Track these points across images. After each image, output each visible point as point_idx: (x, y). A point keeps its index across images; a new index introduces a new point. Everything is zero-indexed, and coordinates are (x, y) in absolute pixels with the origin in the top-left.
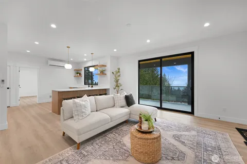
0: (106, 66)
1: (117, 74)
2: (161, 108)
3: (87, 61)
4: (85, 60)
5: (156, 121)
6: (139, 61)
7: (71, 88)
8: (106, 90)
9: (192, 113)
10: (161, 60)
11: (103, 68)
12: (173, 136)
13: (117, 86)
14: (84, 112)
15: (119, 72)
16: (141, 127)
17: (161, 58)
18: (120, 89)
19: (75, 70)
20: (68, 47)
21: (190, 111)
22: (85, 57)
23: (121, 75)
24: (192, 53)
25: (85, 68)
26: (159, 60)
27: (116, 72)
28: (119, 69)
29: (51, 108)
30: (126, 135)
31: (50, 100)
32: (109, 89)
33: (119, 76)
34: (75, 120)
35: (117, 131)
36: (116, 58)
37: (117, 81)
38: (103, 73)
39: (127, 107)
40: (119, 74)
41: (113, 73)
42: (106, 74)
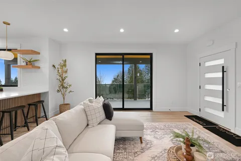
0: (39, 53)
6: (97, 54)
8: (39, 95)
9: (151, 109)
10: (123, 57)
11: (34, 57)
15: (65, 65)
17: (123, 54)
18: (68, 92)
21: (149, 107)
23: (69, 71)
24: (151, 55)
26: (121, 57)
27: (60, 65)
28: (65, 61)
33: (66, 72)
38: (31, 65)
40: (65, 69)
41: (54, 66)
42: (39, 68)
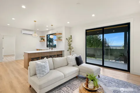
0: (62, 34)
1: (70, 40)
2: (103, 66)
3: (48, 31)
4: (47, 29)
5: (99, 77)
6: (86, 30)
7: (37, 50)
8: (61, 51)
9: (128, 71)
10: (103, 29)
11: (60, 36)
12: (114, 91)
13: (70, 49)
14: (44, 71)
15: (71, 38)
16: (87, 86)
18: (72, 51)
19: (40, 37)
20: (34, 21)
21: (127, 69)
22: (47, 28)
23: (73, 41)
25: (47, 35)
27: (69, 38)
28: (71, 36)
29: (23, 64)
30: (76, 88)
31: (23, 58)
32: (64, 51)
33: (71, 41)
34: (38, 77)
35: (69, 85)
36: (69, 28)
37: (70, 45)
38: (59, 39)
39: (77, 66)
40: (71, 40)
41: (67, 39)
42: (62, 40)
